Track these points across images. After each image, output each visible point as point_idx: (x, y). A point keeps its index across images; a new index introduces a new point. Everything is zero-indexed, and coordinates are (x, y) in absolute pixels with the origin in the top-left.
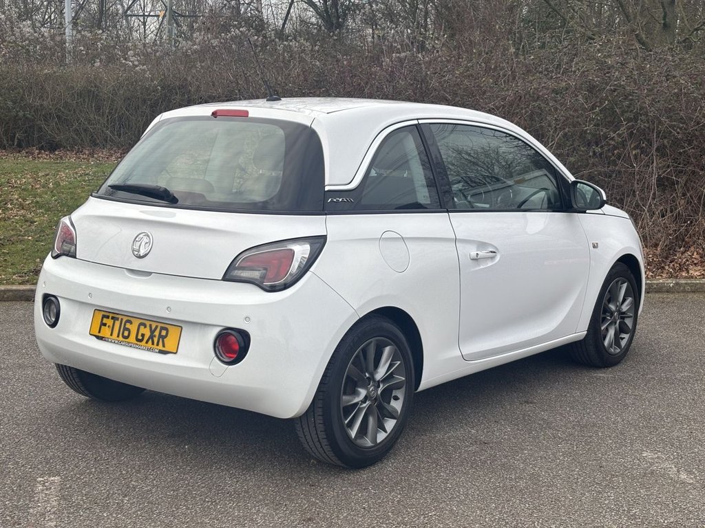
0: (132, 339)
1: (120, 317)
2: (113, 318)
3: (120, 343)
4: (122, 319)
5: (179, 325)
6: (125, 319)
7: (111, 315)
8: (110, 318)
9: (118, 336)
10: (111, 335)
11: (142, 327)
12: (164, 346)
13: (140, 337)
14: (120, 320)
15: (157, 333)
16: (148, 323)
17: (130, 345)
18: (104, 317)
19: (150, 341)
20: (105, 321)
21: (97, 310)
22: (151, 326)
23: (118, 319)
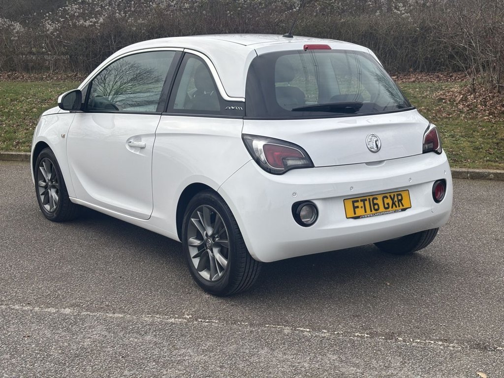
0: (382, 209)
1: (367, 198)
2: (361, 201)
3: (374, 215)
4: (369, 199)
5: (406, 190)
6: (371, 198)
7: (359, 199)
8: (360, 201)
9: (371, 211)
10: (366, 212)
11: (385, 199)
12: (403, 206)
13: (386, 206)
14: (368, 200)
15: (396, 199)
16: (388, 195)
17: (382, 214)
18: (354, 202)
19: (394, 206)
20: (356, 204)
21: (345, 199)
22: (390, 196)
23: (366, 200)
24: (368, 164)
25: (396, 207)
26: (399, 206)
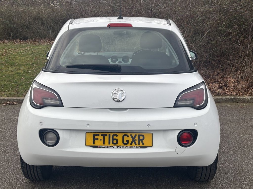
0: (120, 143)
1: (108, 134)
2: (102, 135)
3: (111, 147)
4: (110, 135)
5: (151, 133)
6: (112, 135)
7: (100, 134)
8: (100, 135)
9: (109, 143)
10: (104, 143)
11: (125, 137)
12: (143, 144)
13: (125, 142)
14: (108, 135)
15: (137, 138)
16: (129, 135)
17: (120, 147)
18: (94, 135)
19: (133, 143)
20: (96, 137)
21: (88, 132)
22: (131, 135)
23: (106, 135)
24: (111, 109)
25: (136, 144)
26: (139, 144)
